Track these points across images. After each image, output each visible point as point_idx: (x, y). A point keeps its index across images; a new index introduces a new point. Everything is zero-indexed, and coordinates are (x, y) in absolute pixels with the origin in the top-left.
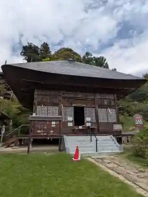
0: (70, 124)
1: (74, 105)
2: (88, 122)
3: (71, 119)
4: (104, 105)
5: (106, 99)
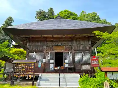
1: (55, 51)
4: (80, 50)
5: (82, 45)
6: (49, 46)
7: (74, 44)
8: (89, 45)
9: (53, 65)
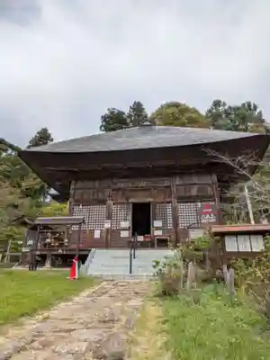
0: (125, 234)
1: (131, 200)
2: (157, 229)
3: (126, 224)
4: (190, 197)
5: (195, 184)
6: (119, 189)
7: (177, 183)
8: (213, 183)
9: (127, 232)
